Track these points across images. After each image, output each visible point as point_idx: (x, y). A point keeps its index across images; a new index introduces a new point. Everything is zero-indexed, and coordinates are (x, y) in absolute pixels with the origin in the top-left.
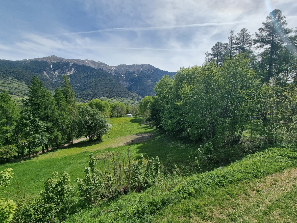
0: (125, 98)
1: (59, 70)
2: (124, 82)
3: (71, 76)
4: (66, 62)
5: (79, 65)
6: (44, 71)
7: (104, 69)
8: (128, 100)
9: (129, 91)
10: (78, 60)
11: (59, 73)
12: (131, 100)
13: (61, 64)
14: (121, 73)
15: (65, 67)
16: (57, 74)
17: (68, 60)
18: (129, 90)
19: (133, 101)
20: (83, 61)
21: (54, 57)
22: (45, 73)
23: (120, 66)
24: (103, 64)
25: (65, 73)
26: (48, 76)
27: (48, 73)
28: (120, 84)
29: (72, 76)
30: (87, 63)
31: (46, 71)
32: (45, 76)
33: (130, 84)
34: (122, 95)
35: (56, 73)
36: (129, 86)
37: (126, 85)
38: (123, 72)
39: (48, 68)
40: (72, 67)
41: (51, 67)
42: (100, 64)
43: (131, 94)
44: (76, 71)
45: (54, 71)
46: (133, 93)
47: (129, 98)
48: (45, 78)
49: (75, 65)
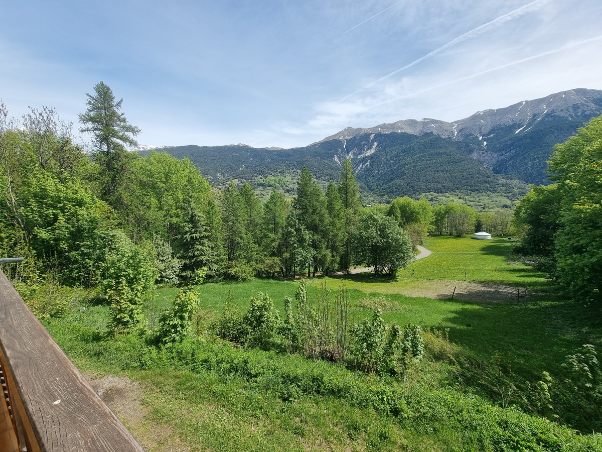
0: (484, 194)
1: (355, 150)
2: (483, 153)
3: (371, 157)
4: (365, 134)
5: (386, 134)
6: (335, 155)
7: (435, 133)
8: (492, 198)
9: (497, 176)
10: (384, 126)
11: (354, 154)
12: (499, 199)
13: (358, 138)
14: (477, 134)
15: (364, 142)
16: (352, 157)
17: (368, 129)
18: (496, 171)
19: (507, 200)
20: (392, 126)
21: (349, 130)
22: (336, 159)
23: (475, 117)
24: (433, 121)
25: (362, 154)
26: (339, 163)
27: (339, 158)
28: (472, 159)
29: (373, 158)
30: (400, 128)
31: (337, 154)
32: (336, 163)
33: (502, 157)
34: (477, 185)
35: (351, 155)
36: (498, 161)
37: (490, 160)
38: (483, 130)
39: (340, 150)
40: (374, 141)
41: (344, 147)
42: (427, 122)
43: (502, 181)
44: (379, 147)
45: (348, 153)
46: (508, 178)
47: (494, 191)
48: (336, 166)
49: (379, 136)
